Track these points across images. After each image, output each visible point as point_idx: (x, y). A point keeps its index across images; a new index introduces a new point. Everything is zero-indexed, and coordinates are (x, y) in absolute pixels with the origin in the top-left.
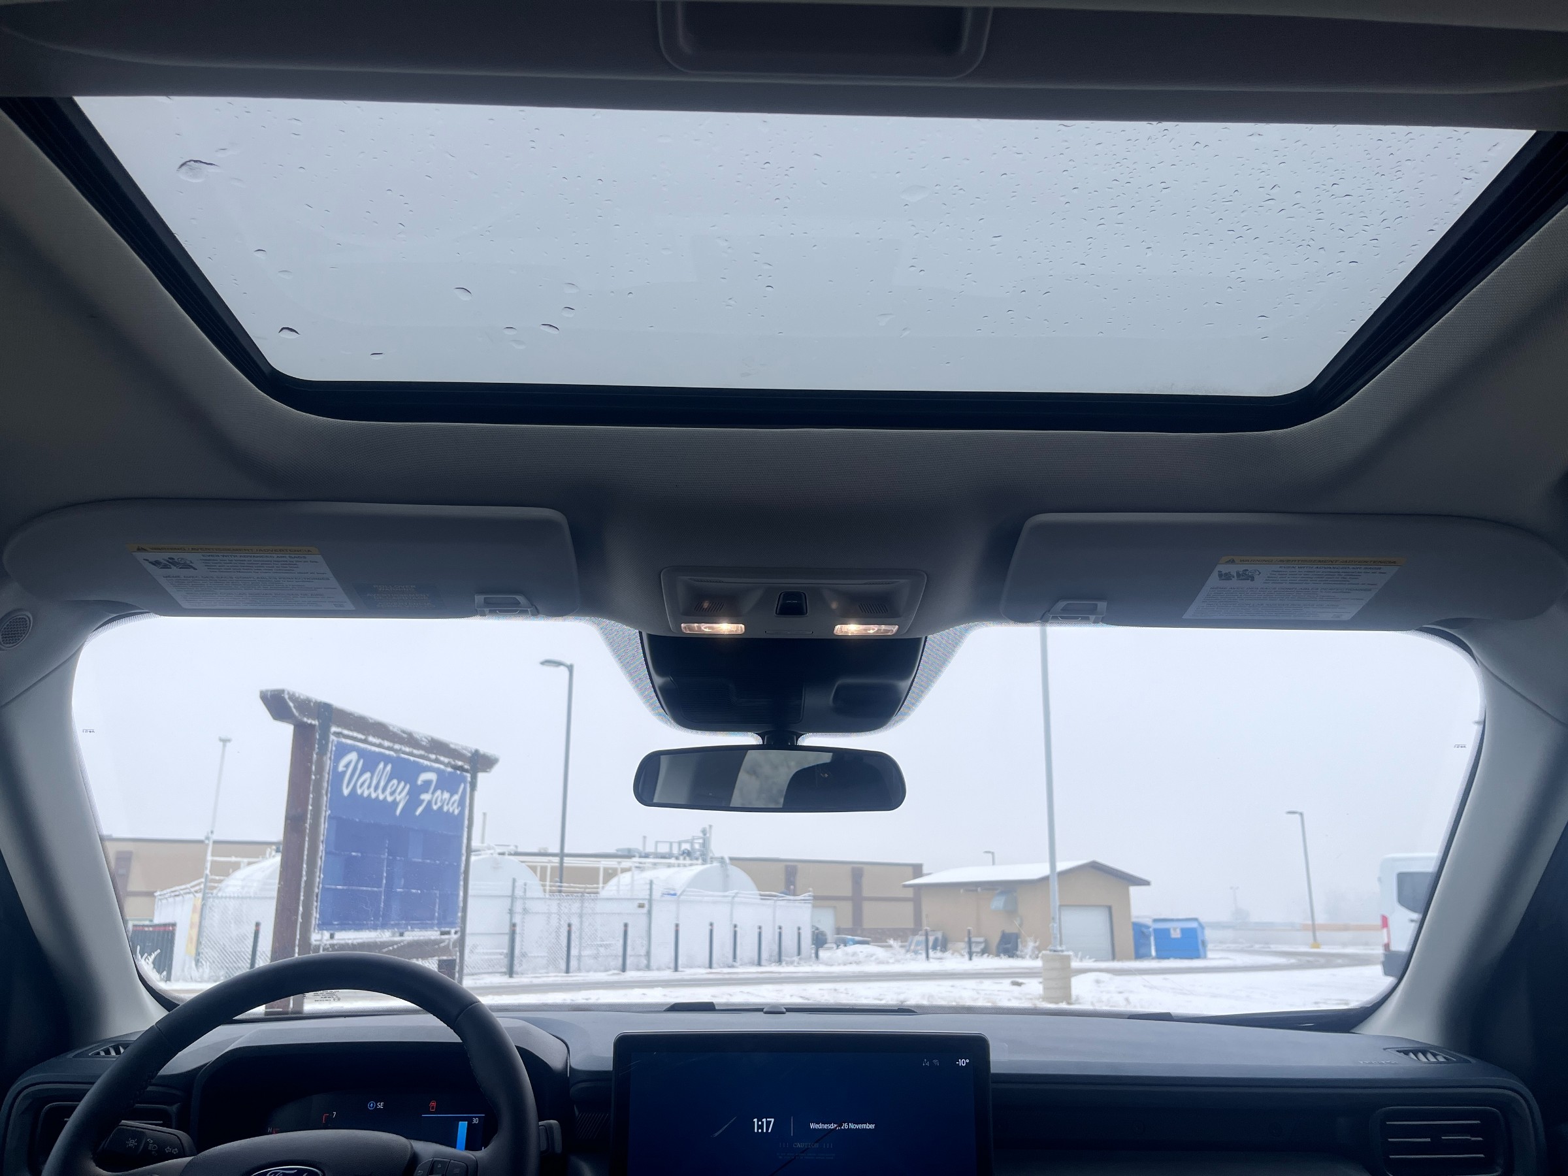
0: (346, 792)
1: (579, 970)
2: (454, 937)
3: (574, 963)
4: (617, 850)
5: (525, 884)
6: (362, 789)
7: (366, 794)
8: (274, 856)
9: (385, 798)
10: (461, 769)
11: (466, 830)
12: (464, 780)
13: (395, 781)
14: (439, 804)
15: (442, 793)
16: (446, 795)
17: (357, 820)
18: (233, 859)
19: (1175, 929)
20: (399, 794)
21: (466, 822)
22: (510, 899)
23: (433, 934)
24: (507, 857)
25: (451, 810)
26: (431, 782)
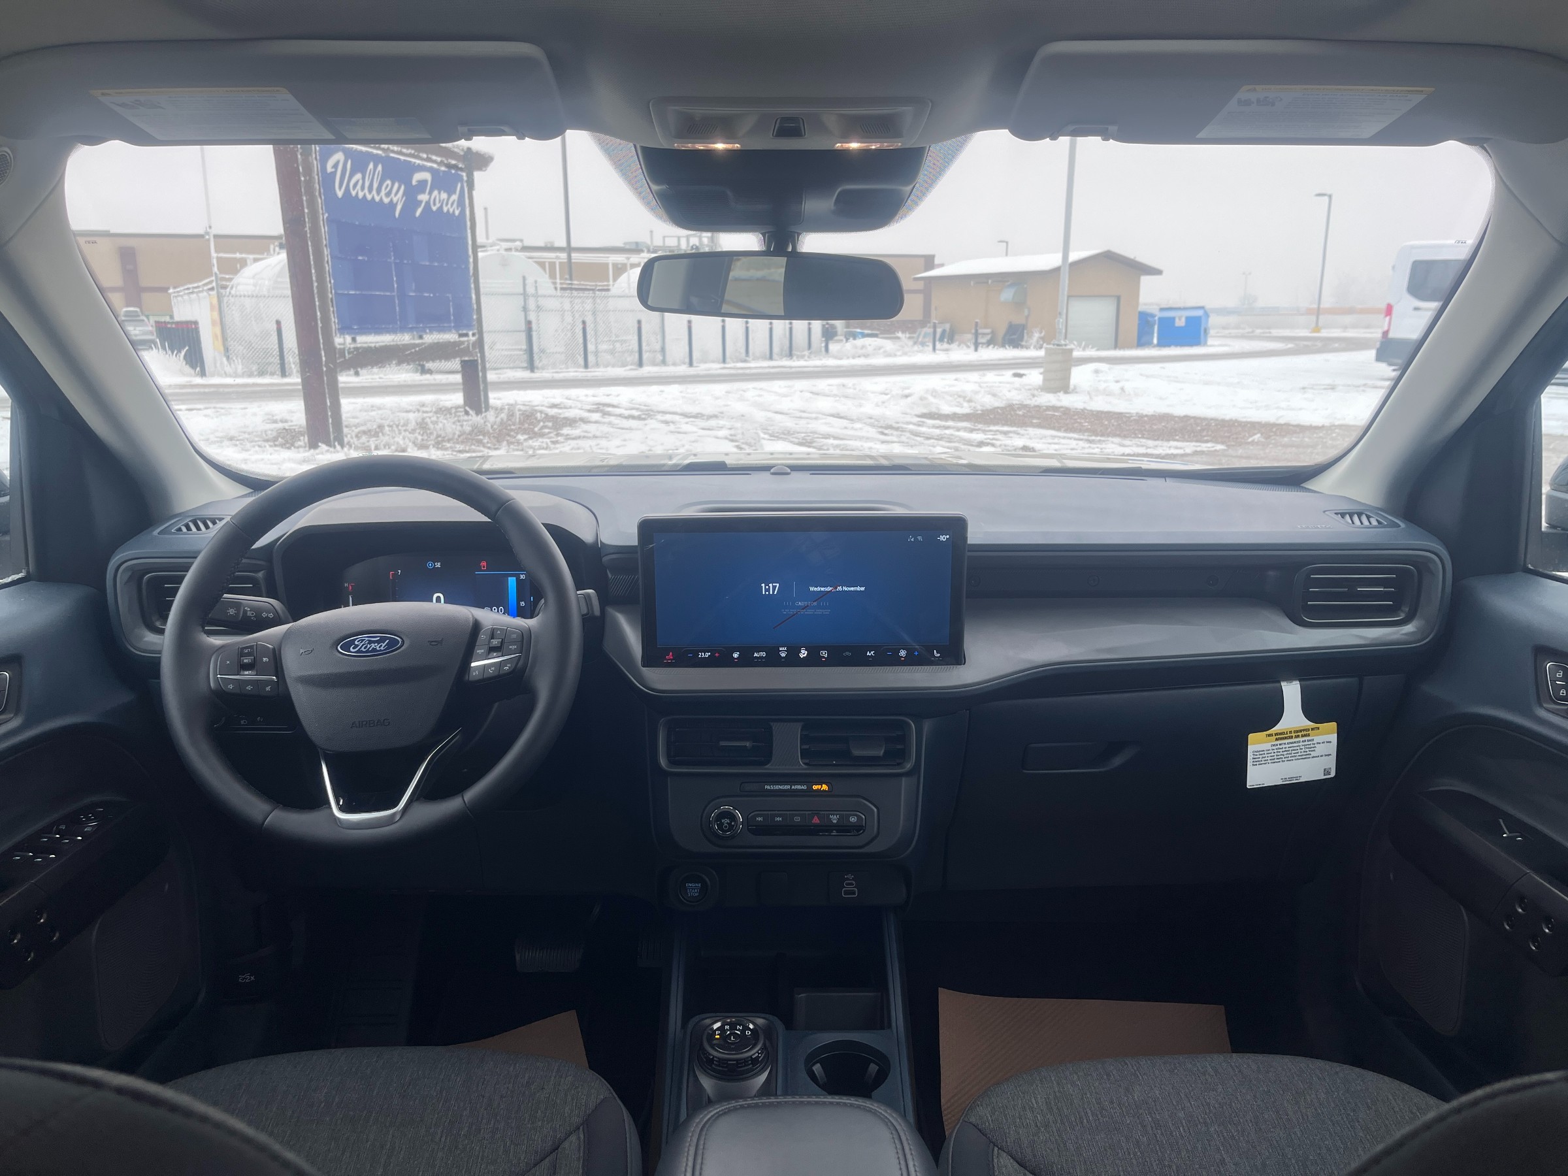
0: (340, 194)
1: (597, 365)
2: (472, 339)
3: (591, 358)
4: (625, 244)
5: (536, 282)
6: (356, 191)
7: (361, 195)
8: (278, 253)
9: (381, 199)
10: (455, 167)
11: (469, 231)
12: (460, 179)
13: (389, 182)
14: (438, 205)
15: (439, 193)
16: (444, 196)
17: (357, 223)
18: (238, 255)
19: (1180, 319)
20: (395, 196)
21: (468, 224)
22: (522, 298)
23: (451, 337)
24: (514, 253)
25: (451, 210)
26: (425, 181)
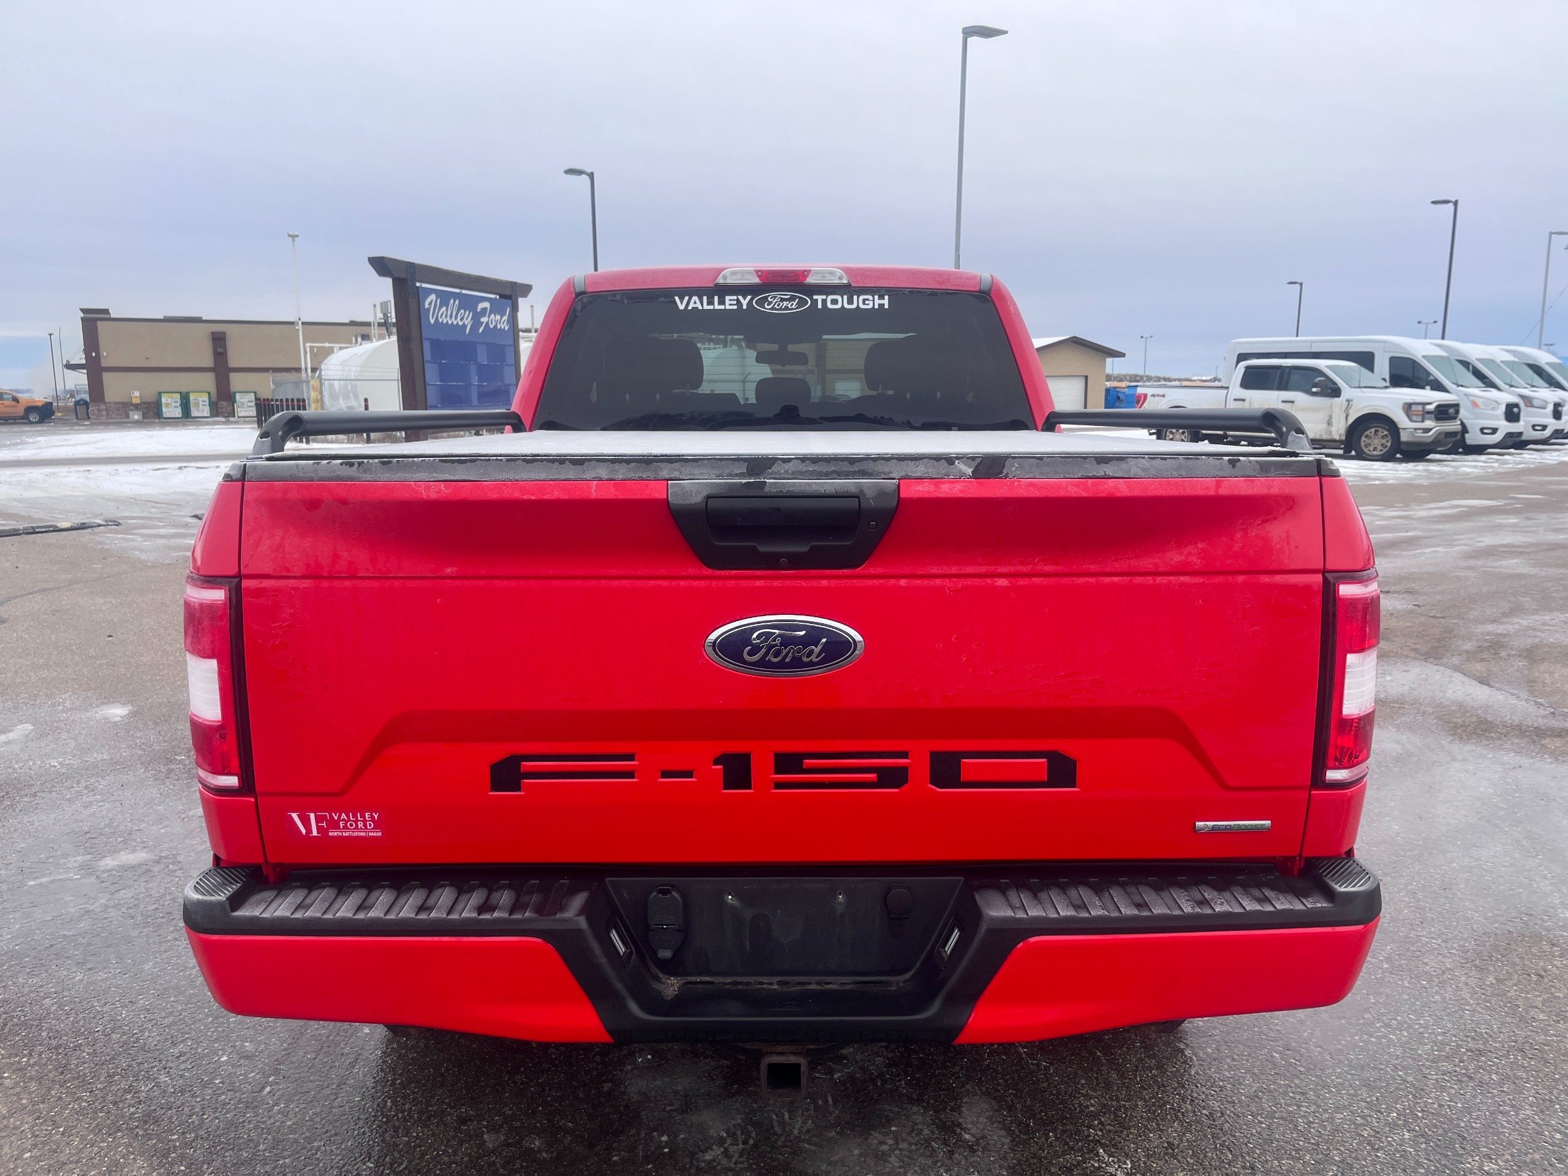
0: (432, 321)
6: (442, 319)
7: (445, 322)
9: (457, 323)
10: (506, 296)
13: (462, 311)
14: (494, 324)
15: (495, 316)
16: (498, 317)
20: (466, 319)
21: (514, 335)
25: (503, 328)
26: (486, 309)
